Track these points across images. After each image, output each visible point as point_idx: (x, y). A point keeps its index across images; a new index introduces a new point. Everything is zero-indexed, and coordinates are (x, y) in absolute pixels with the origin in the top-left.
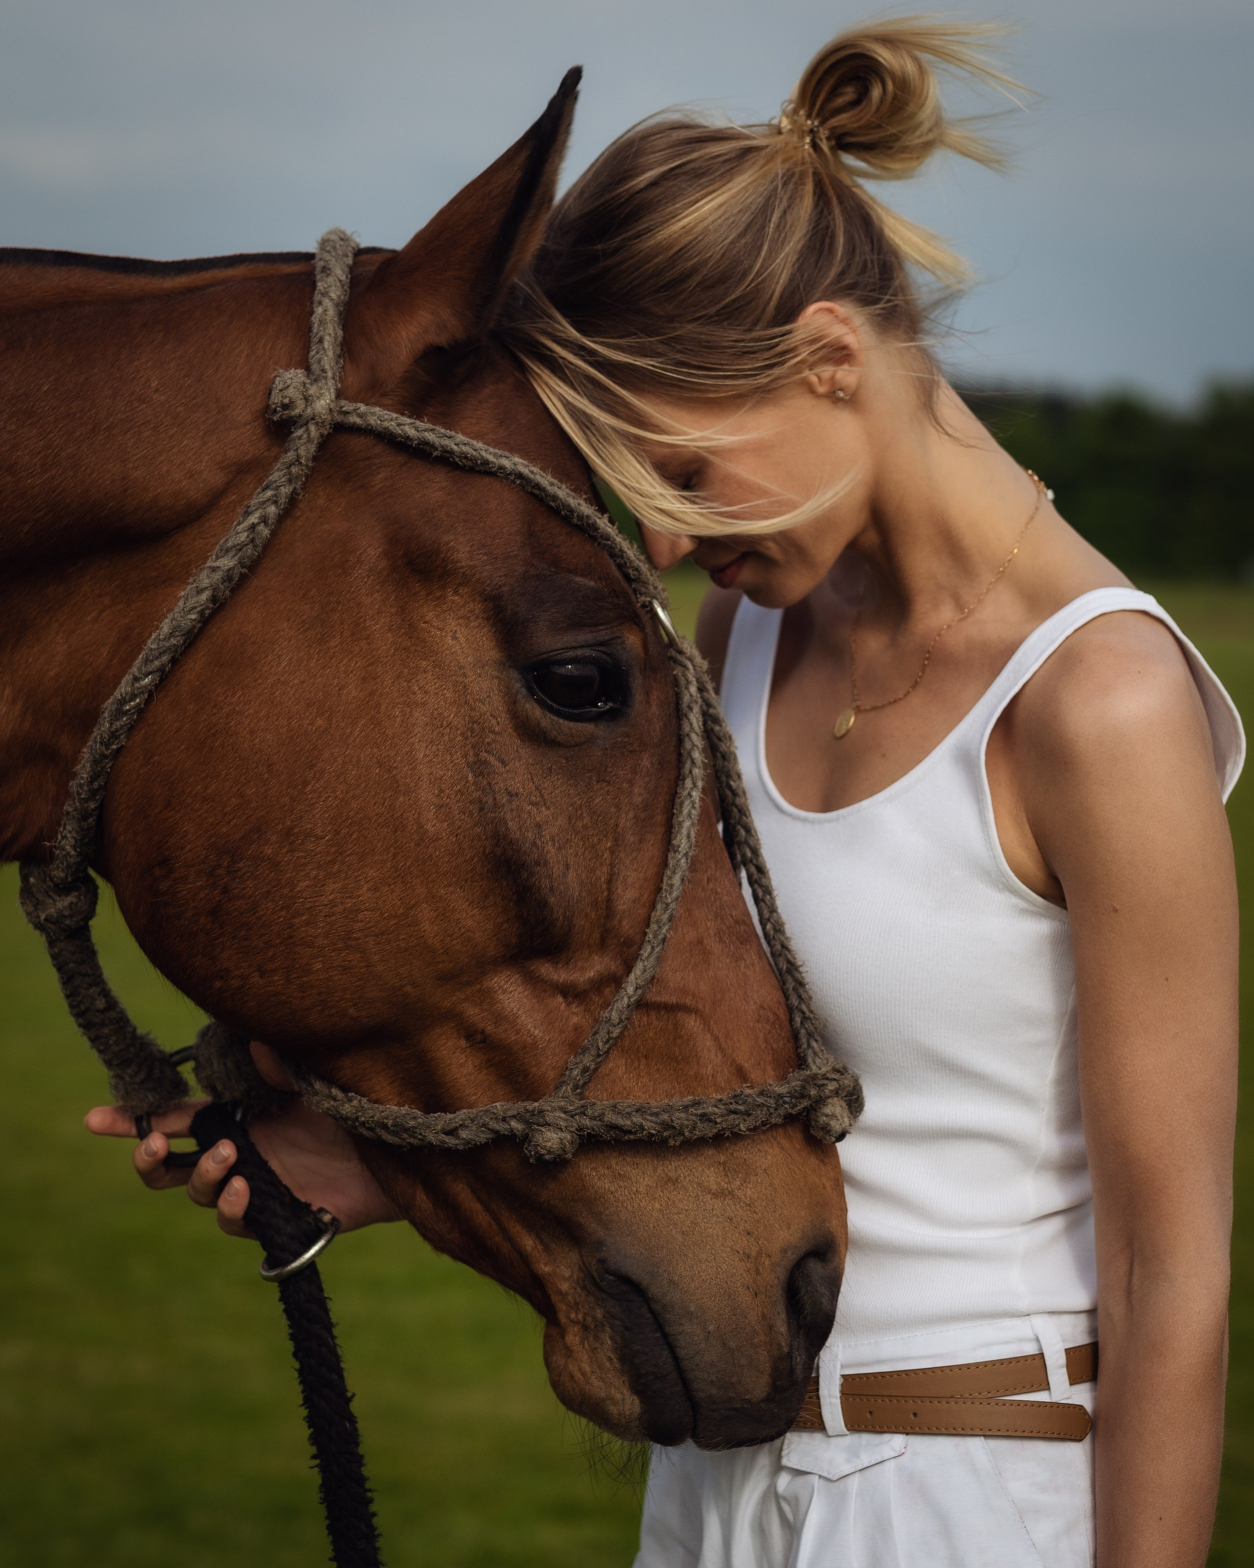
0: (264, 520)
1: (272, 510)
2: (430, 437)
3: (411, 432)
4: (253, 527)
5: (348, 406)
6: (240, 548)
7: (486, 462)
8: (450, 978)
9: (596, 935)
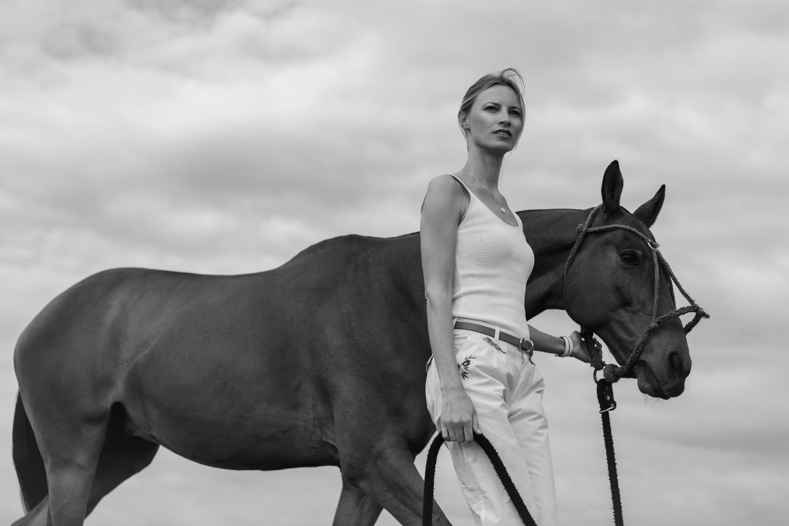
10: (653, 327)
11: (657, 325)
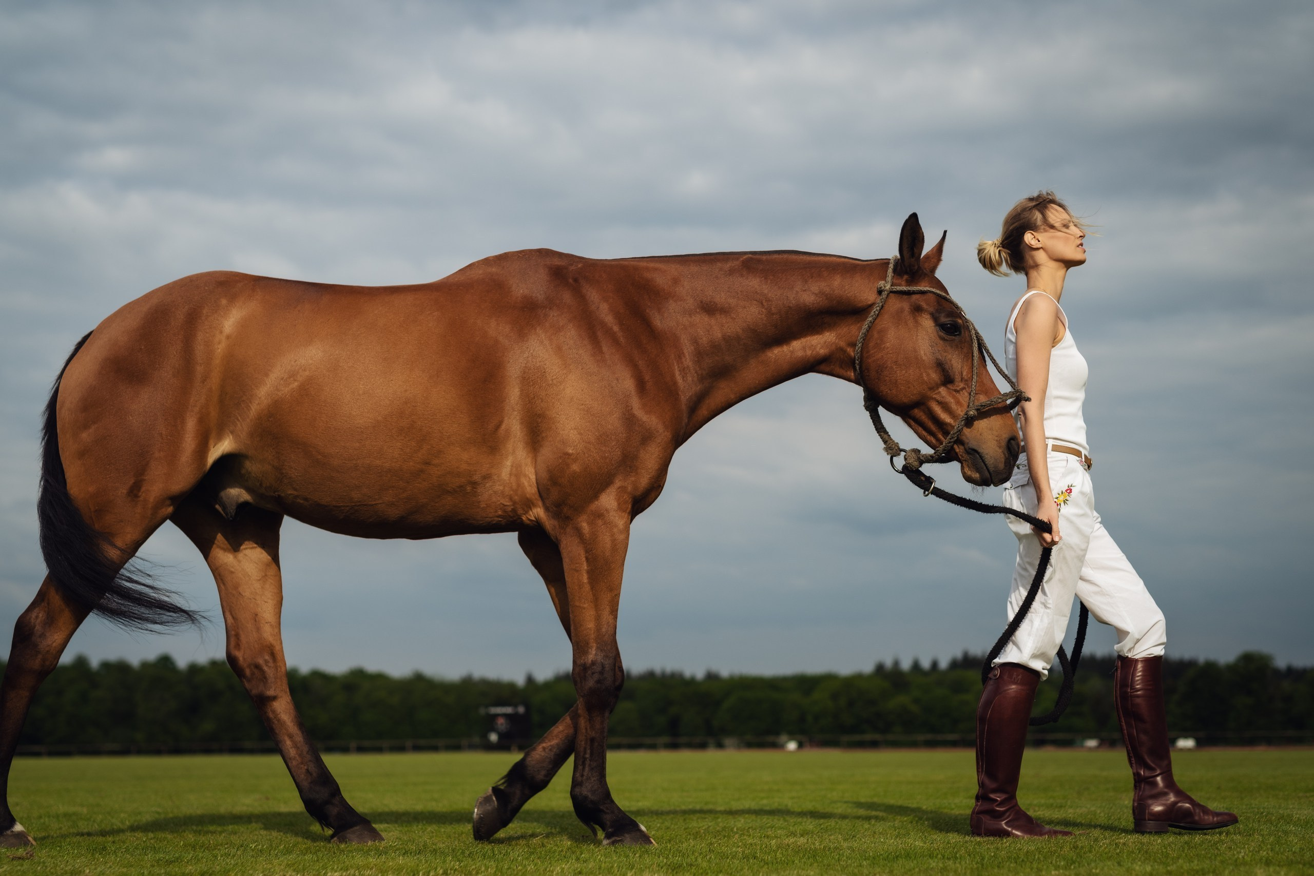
0: (877, 310)
1: (878, 308)
2: (909, 289)
3: (906, 289)
4: (875, 312)
5: (893, 287)
6: (872, 316)
7: (921, 290)
8: (931, 389)
9: (960, 379)
10: (972, 415)
11: (976, 413)
